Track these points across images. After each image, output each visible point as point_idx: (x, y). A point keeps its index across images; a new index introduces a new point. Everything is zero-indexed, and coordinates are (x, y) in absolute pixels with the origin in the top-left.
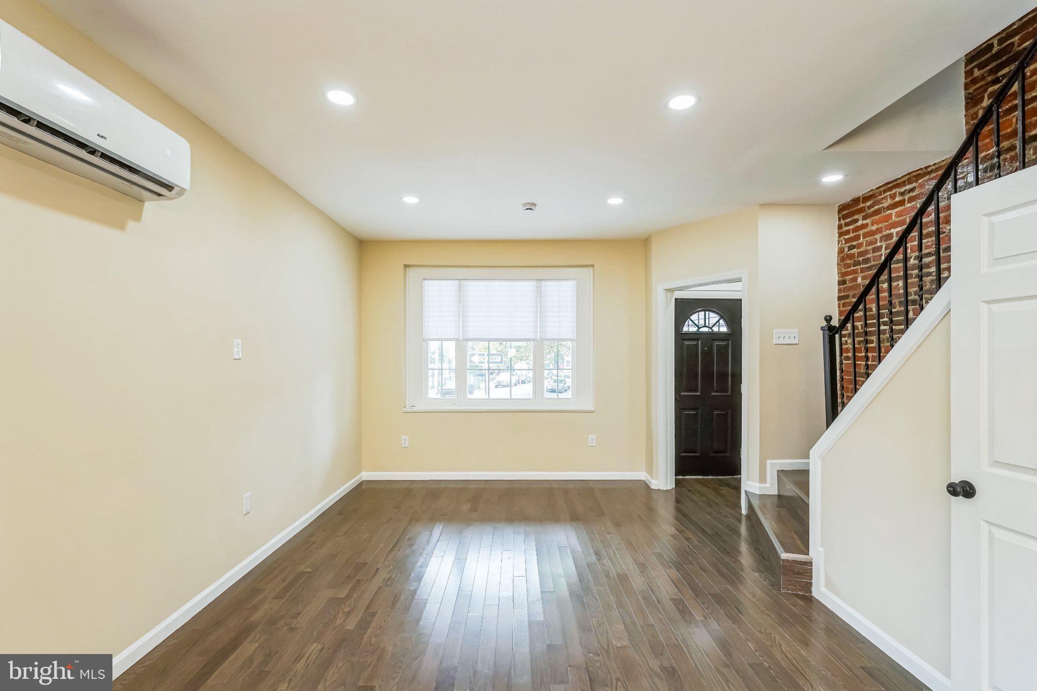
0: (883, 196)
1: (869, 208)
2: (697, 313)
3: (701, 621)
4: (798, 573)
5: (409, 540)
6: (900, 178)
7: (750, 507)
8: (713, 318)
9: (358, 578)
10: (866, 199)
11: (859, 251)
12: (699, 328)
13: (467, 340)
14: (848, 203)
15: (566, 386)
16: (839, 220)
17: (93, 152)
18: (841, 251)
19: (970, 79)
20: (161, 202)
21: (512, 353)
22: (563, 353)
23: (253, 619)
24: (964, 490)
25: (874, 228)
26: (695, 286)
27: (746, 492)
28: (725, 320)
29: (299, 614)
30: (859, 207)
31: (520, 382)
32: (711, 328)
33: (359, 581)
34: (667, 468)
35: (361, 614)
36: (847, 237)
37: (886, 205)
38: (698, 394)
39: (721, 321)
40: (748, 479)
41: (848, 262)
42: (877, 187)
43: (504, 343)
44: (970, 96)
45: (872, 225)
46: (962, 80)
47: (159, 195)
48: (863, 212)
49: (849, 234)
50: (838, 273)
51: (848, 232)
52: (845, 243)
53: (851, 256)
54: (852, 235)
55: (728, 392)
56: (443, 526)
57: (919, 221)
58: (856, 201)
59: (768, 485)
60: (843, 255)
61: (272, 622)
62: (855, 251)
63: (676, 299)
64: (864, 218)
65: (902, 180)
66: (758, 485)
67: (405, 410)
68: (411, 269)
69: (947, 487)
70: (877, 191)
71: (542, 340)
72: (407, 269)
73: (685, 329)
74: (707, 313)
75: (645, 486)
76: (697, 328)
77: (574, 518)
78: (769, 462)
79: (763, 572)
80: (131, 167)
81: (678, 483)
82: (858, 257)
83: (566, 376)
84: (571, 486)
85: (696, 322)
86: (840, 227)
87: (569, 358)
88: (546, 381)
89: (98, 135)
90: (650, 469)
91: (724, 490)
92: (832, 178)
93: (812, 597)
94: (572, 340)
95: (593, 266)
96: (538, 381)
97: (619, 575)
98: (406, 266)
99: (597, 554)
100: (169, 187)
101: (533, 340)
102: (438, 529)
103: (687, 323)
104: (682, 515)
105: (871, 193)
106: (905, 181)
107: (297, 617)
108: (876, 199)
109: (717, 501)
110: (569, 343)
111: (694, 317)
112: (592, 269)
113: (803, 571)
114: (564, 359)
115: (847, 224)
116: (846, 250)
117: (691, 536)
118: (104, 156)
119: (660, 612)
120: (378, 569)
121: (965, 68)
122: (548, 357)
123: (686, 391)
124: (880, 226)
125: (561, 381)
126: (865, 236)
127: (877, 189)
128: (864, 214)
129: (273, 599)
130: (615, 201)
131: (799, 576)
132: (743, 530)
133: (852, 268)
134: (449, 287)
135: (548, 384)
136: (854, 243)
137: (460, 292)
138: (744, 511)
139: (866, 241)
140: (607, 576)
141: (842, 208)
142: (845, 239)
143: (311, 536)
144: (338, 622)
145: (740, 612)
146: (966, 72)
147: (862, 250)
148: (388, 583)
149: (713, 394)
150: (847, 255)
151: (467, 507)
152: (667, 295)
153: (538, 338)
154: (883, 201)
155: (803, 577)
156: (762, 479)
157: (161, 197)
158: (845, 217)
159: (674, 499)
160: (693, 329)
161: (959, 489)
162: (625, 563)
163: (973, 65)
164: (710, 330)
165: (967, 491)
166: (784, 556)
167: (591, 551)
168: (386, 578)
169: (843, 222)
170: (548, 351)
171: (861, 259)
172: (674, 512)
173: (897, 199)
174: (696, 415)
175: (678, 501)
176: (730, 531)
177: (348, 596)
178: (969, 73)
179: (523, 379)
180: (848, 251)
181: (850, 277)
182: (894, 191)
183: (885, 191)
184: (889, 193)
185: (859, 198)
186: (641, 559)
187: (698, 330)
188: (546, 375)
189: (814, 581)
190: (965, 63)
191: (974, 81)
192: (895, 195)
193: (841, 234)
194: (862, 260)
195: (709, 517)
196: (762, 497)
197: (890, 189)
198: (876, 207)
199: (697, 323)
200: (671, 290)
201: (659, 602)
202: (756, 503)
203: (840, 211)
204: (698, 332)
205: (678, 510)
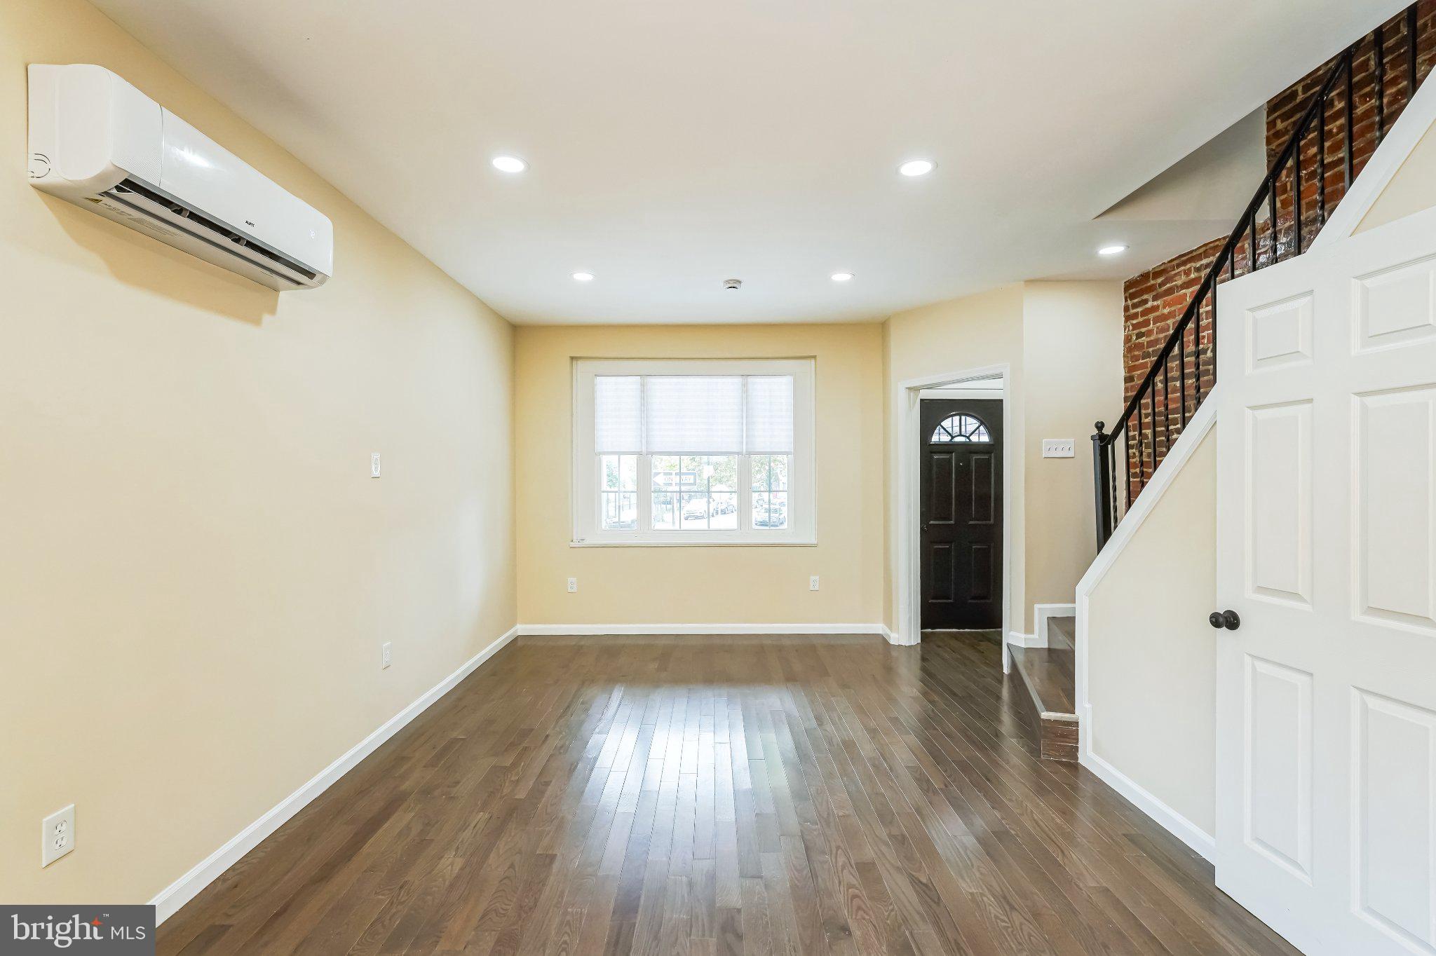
0: (1177, 271)
1: (1161, 285)
2: (951, 418)
3: (941, 789)
4: (1063, 736)
5: (583, 703)
6: (1196, 250)
7: (1014, 665)
8: (971, 423)
9: (524, 745)
10: (1157, 274)
11: (1149, 339)
12: (953, 437)
13: (652, 453)
14: (1136, 279)
15: (781, 517)
16: (1126, 301)
17: (238, 240)
18: (1128, 339)
19: (1272, 132)
20: (300, 291)
21: (708, 471)
22: (779, 472)
23: (403, 787)
24: (1228, 621)
25: (1166, 311)
26: (949, 383)
27: (1009, 646)
28: (986, 427)
29: (458, 783)
30: (1149, 284)
31: (719, 512)
32: (968, 437)
33: (525, 749)
34: (910, 618)
35: (531, 783)
36: (1134, 322)
37: (1179, 282)
38: (952, 522)
39: (982, 428)
40: (1010, 631)
41: (1136, 353)
42: (1169, 260)
43: (697, 458)
44: (1273, 152)
45: (1164, 308)
46: (1265, 133)
47: (299, 283)
48: (1153, 291)
49: (1137, 318)
50: (1125, 367)
51: (1135, 316)
52: (1133, 330)
53: (1139, 346)
54: (1140, 319)
55: (990, 520)
56: (624, 691)
57: (1196, 311)
58: (1145, 277)
59: (1036, 636)
60: (1129, 344)
61: (426, 792)
62: (1144, 340)
63: (922, 400)
64: (1155, 299)
65: (1198, 252)
66: (1023, 636)
67: (572, 544)
68: (579, 362)
69: (1211, 618)
70: (1169, 264)
71: (749, 454)
72: (574, 362)
73: (935, 439)
74: (963, 418)
75: (884, 641)
76: (950, 438)
77: (790, 679)
78: (1037, 606)
79: (1021, 738)
80: (272, 253)
81: (924, 637)
82: (1148, 347)
83: (782, 504)
84: (787, 642)
85: (950, 430)
86: (1126, 309)
87: (785, 480)
88: (754, 511)
89: (247, 222)
90: (888, 621)
91: (984, 645)
92: (1112, 250)
93: (1078, 764)
94: (787, 453)
95: (814, 357)
96: (744, 509)
97: (844, 742)
98: (572, 358)
99: (819, 720)
100: (310, 274)
101: (738, 453)
102: (617, 693)
103: (937, 431)
104: (928, 675)
105: (1162, 268)
106: (1201, 254)
107: (455, 786)
108: (1167, 275)
109: (972, 659)
110: (785, 458)
111: (946, 423)
112: (813, 361)
113: (1069, 733)
114: (778, 479)
115: (1134, 306)
116: (1134, 338)
117: (936, 698)
118: (250, 245)
119: (892, 780)
120: (547, 736)
121: (1268, 118)
122: (758, 476)
123: (936, 519)
124: (1173, 309)
125: (776, 511)
126: (1156, 320)
127: (1169, 262)
128: (1154, 293)
129: (425, 767)
130: (841, 277)
131: (1062, 739)
132: (1005, 693)
133: (1141, 361)
134: (628, 385)
135: (758, 515)
136: (1143, 330)
137: (643, 391)
138: (1006, 670)
139: (1158, 328)
140: (830, 742)
141: (1129, 285)
142: (1133, 325)
143: (460, 699)
144: (506, 791)
145: (988, 780)
146: (1268, 123)
147: (1152, 338)
148: (562, 751)
149: (971, 522)
150: (1135, 345)
151: (653, 666)
152: (909, 395)
153: (744, 451)
154: (1176, 278)
155: (1068, 740)
156: (1029, 628)
157: (301, 286)
158: (1132, 296)
159: (919, 657)
160: (945, 438)
161: (1221, 620)
162: (853, 728)
163: (1276, 114)
164: (968, 440)
165: (1231, 621)
166: (1045, 715)
167: (811, 715)
168: (559, 745)
169: (1129, 302)
170: (757, 469)
171: (1151, 350)
172: (918, 672)
173: (1192, 276)
174: (949, 550)
175: (924, 659)
176: (986, 693)
177: (514, 765)
178: (1271, 124)
179: (723, 507)
180: (1136, 339)
181: (1139, 372)
182: (1188, 266)
183: (1178, 266)
184: (1182, 268)
185: (1148, 273)
186: (873, 724)
187: (951, 440)
188: (754, 503)
189: (1080, 745)
190: (1268, 112)
191: (1278, 135)
192: (1189, 270)
193: (1127, 318)
194: (1153, 351)
195: (962, 677)
196: (1028, 651)
197: (1184, 263)
198: (1168, 285)
199: (950, 432)
200: (915, 389)
201: (891, 769)
202: (1020, 659)
203: (1126, 289)
204: (950, 443)
205: (924, 669)
